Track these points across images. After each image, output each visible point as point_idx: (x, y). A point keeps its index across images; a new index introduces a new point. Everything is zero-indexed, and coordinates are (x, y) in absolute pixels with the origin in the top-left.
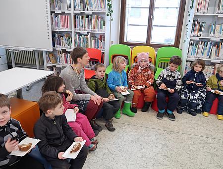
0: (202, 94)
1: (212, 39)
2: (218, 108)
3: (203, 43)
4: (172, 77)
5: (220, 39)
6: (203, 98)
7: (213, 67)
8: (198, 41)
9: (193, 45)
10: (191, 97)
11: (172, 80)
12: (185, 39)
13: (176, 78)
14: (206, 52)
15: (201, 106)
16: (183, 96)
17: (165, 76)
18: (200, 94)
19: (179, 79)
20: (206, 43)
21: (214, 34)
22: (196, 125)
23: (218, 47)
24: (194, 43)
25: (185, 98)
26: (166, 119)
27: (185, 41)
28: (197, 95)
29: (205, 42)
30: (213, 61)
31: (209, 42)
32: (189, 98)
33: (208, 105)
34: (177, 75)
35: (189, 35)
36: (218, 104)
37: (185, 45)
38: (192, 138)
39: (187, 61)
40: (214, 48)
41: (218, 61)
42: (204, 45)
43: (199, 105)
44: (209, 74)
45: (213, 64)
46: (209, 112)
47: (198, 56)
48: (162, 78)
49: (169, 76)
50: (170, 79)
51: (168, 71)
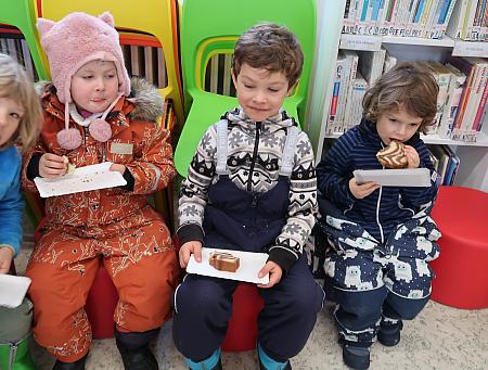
4: (263, 164)
13: (286, 168)
19: (306, 175)
30: (464, 50)
39: (341, 53)
47: (396, 22)
48: (207, 172)
49: (241, 162)
50: (250, 180)
51: (235, 130)
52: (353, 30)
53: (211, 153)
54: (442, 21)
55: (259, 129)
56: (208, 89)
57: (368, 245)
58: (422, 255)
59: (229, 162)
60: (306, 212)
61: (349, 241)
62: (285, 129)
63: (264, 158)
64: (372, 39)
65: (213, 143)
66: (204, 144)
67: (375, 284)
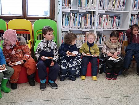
0: (78, 61)
1: (80, 11)
2: (92, 71)
3: (74, 15)
4: (49, 48)
5: (87, 11)
6: (79, 64)
7: (84, 35)
8: (70, 13)
9: (66, 17)
10: (70, 66)
11: (49, 51)
12: (58, 11)
13: (52, 48)
14: (77, 22)
15: (78, 71)
16: (62, 66)
17: (42, 49)
18: (76, 61)
19: (55, 49)
20: (76, 15)
21: (81, 6)
22: (76, 89)
23: (86, 18)
24: (66, 15)
25: (64, 68)
26: (49, 89)
27: (58, 13)
28: (74, 62)
29: (75, 13)
30: (83, 30)
31: (78, 14)
32: (68, 67)
33: (84, 69)
34: (53, 45)
35: (61, 7)
36: (92, 67)
37: (59, 17)
38: (73, 102)
39: (62, 32)
40: (83, 18)
41: (87, 30)
42: (74, 16)
43: (77, 70)
44: (82, 41)
45: (84, 33)
46: (86, 75)
47: (71, 26)
48: (40, 50)
49: (45, 48)
50: (47, 50)
51: (44, 43)
52: (64, 28)
53: (40, 47)
54: (79, 26)
55: (48, 42)
56: (38, 39)
57: (65, 62)
58: (74, 64)
59: (43, 48)
60: (57, 55)
61: (62, 61)
62: (52, 42)
63: (49, 47)
64: (67, 29)
65: (40, 45)
66: (39, 46)
67: (66, 68)
